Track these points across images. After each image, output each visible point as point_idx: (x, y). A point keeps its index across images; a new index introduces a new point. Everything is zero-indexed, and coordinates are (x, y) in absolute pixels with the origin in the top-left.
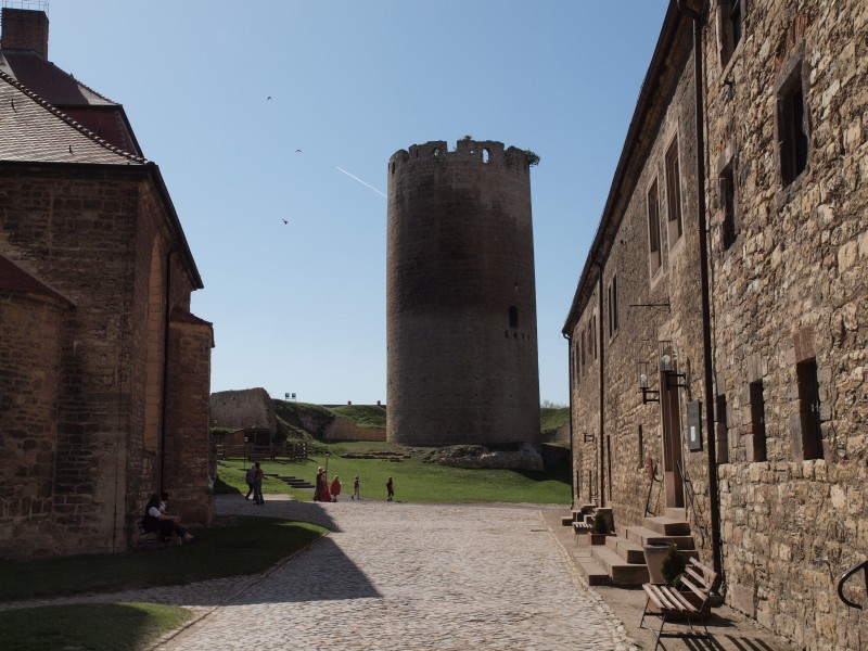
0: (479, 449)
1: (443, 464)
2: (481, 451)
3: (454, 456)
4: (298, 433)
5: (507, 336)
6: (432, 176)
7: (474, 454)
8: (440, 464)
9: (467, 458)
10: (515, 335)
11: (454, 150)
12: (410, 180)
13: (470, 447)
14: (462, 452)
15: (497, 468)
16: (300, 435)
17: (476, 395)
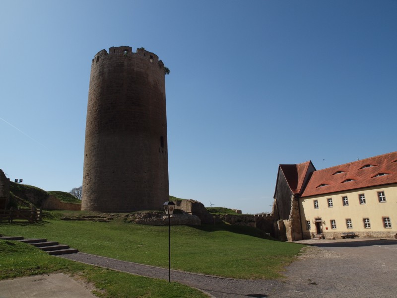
1: (139, 223)
3: (145, 217)
4: (27, 203)
6: (123, 63)
7: (158, 216)
8: (137, 223)
9: (154, 219)
11: (135, 52)
12: (109, 64)
13: (154, 212)
14: (150, 215)
15: (176, 225)
16: (28, 205)
17: (145, 182)
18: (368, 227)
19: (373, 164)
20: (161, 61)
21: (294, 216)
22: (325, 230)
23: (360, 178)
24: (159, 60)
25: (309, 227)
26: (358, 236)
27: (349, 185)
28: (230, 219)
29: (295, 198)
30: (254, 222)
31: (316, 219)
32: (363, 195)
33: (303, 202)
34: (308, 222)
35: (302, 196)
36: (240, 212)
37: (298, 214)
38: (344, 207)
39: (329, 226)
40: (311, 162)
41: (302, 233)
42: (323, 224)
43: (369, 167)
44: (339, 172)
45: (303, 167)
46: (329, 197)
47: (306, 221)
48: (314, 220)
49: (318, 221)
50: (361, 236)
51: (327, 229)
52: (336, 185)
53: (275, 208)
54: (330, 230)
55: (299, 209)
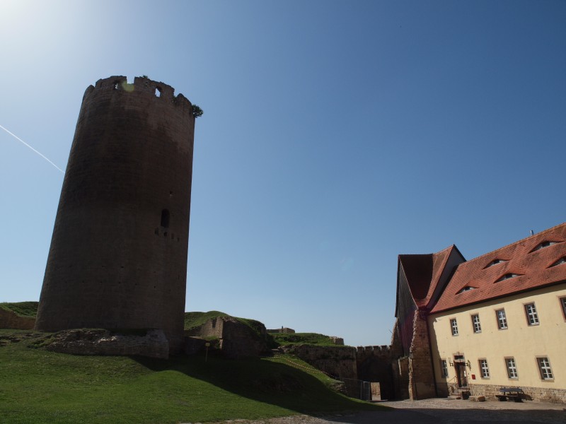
0: (100, 332)
1: (52, 349)
2: (101, 334)
5: (156, 232)
7: (91, 338)
8: (48, 349)
9: (81, 343)
10: (165, 234)
11: (132, 83)
13: (89, 331)
17: (120, 283)
18: (548, 378)
19: (556, 239)
20: (181, 95)
21: (418, 349)
22: (470, 381)
23: (528, 271)
24: (176, 94)
25: (445, 374)
26: (529, 398)
27: (508, 285)
28: (307, 352)
29: (420, 316)
30: (353, 359)
31: (456, 357)
32: (533, 305)
33: (434, 323)
34: (443, 363)
35: (433, 311)
36: (340, 341)
37: (427, 346)
38: (501, 331)
39: (477, 372)
40: (455, 247)
41: (435, 383)
42: (467, 368)
43: (547, 247)
44: (496, 261)
45: (441, 256)
46: (474, 311)
47: (440, 359)
48: (452, 360)
49: (458, 361)
50: (537, 396)
51: (474, 377)
52: (486, 287)
53: (395, 335)
54: (479, 380)
55: (429, 336)
